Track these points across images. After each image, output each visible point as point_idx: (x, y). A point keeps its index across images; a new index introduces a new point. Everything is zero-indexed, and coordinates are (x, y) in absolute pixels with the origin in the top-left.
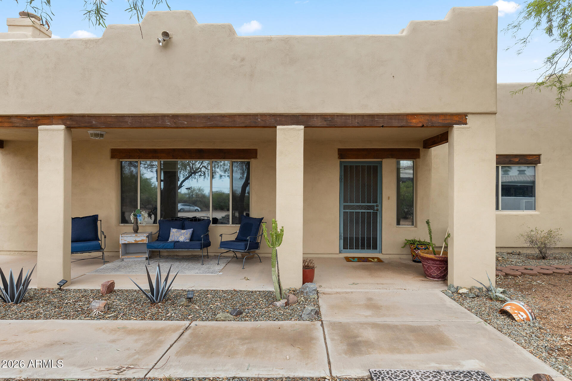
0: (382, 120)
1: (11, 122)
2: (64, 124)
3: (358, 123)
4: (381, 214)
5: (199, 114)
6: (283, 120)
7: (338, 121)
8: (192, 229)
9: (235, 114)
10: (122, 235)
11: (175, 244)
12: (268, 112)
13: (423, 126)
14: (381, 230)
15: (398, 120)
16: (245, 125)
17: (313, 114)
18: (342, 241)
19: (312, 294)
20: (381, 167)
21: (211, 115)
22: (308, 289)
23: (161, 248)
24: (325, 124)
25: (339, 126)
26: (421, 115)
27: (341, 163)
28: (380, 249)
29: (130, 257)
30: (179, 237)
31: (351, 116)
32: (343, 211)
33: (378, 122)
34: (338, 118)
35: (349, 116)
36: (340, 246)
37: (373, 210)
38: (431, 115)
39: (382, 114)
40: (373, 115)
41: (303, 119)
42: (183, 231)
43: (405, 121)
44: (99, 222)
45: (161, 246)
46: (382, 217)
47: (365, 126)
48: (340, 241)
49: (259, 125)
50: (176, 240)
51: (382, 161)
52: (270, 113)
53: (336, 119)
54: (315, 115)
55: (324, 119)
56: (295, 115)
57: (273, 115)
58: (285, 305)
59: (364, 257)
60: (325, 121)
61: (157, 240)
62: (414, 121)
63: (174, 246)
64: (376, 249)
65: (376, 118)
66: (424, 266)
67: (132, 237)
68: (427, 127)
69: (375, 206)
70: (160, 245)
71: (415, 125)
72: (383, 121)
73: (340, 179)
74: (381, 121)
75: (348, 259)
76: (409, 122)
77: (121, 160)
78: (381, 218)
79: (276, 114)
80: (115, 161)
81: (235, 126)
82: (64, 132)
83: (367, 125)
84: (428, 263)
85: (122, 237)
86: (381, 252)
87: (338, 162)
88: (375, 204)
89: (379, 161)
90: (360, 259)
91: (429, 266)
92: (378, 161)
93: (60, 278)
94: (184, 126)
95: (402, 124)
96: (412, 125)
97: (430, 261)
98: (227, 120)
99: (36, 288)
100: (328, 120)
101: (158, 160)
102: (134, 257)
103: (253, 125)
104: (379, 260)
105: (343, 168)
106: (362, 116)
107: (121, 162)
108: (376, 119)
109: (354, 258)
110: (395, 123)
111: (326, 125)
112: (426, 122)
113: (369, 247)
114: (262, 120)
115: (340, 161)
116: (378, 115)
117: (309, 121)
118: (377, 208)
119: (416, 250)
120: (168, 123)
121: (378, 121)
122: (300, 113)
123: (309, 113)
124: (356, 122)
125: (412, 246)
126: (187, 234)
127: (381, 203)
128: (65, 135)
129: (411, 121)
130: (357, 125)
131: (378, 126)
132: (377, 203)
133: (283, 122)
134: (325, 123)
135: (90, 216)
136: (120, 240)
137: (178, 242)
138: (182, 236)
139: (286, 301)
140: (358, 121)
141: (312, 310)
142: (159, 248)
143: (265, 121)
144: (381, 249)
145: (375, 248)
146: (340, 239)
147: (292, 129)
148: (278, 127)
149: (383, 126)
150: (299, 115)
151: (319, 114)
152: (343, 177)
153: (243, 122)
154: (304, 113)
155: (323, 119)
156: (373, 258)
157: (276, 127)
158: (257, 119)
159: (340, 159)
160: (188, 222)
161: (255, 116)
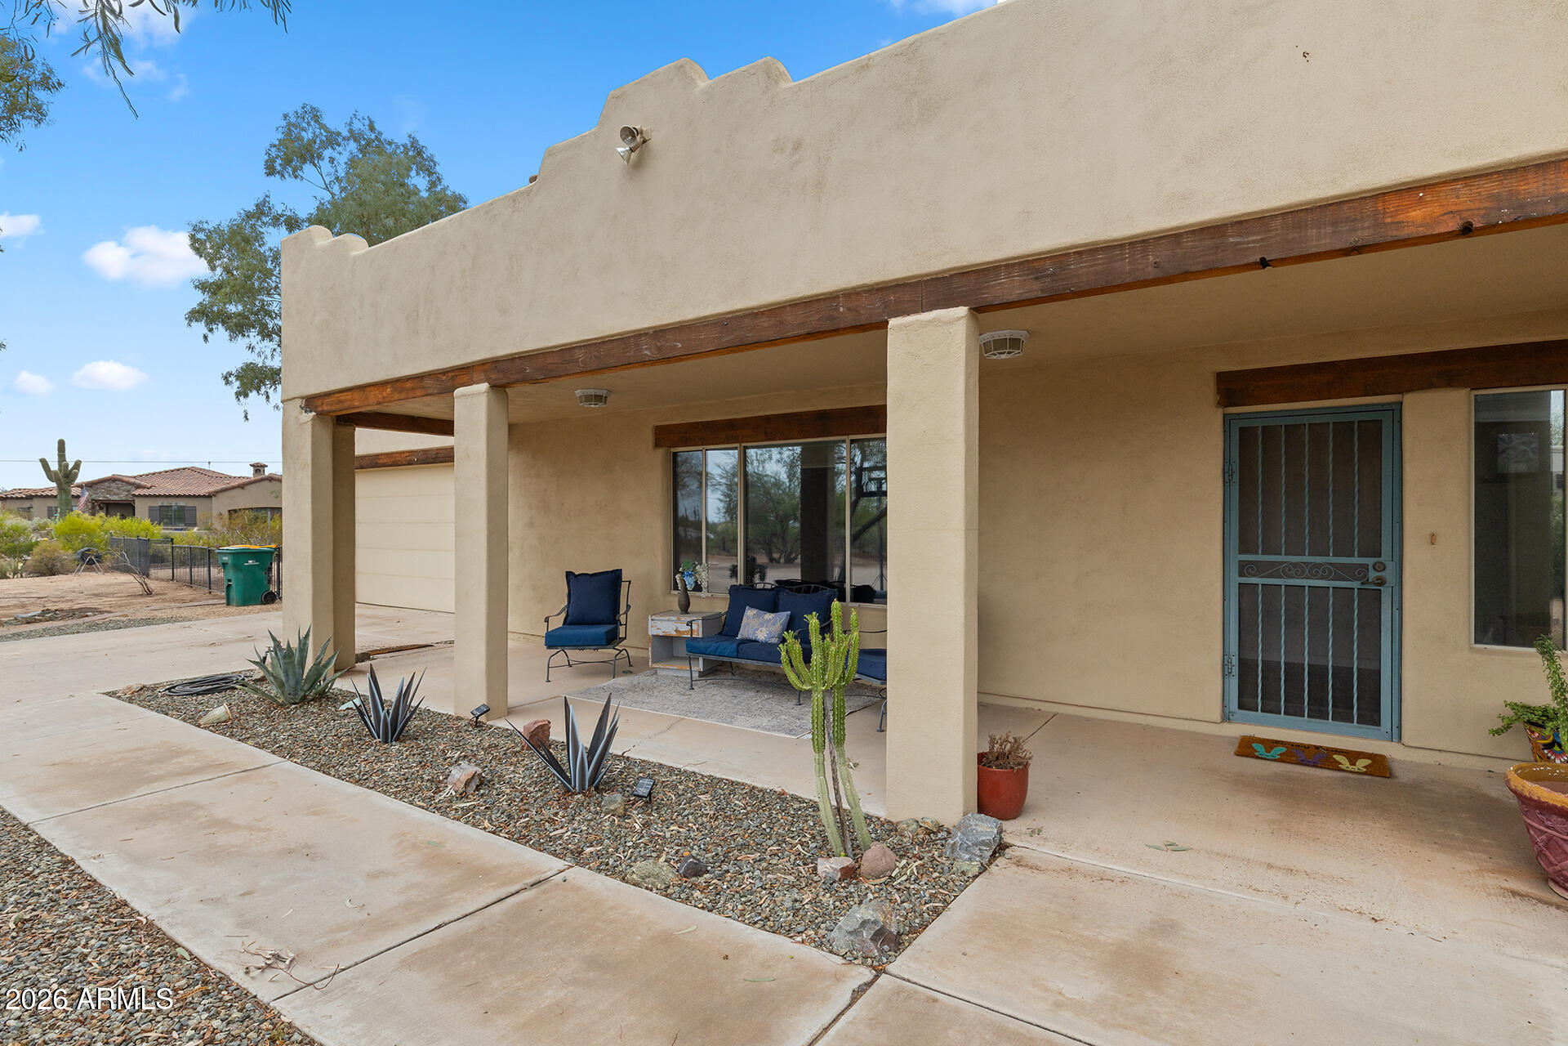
0: (1259, 238)
1: (423, 388)
2: (487, 380)
3: (1156, 265)
4: (1396, 599)
5: (705, 317)
6: (907, 297)
7: (1080, 272)
8: (789, 613)
9: (782, 303)
10: (653, 617)
11: (741, 646)
12: (862, 283)
13: (1467, 230)
14: (1396, 657)
15: (1335, 223)
16: (806, 331)
17: (995, 262)
18: (1234, 683)
19: (967, 856)
20: (1397, 425)
21: (730, 316)
22: (959, 834)
23: (712, 653)
24: (1035, 289)
25: (1086, 287)
26: (1454, 180)
27: (1227, 420)
28: (1395, 724)
29: (667, 667)
30: (757, 630)
31: (1130, 244)
32: (1236, 579)
33: (1241, 249)
34: (1081, 263)
35: (1121, 245)
36: (1226, 697)
37: (1359, 582)
38: (1516, 170)
39: (1256, 213)
40: (1218, 227)
41: (964, 286)
42: (769, 616)
43: (1367, 224)
44: (624, 586)
45: (710, 649)
46: (1401, 609)
47: (1186, 276)
48: (1227, 680)
49: (842, 326)
50: (751, 637)
51: (1402, 403)
52: (868, 286)
53: (1072, 267)
54: (1001, 266)
55: (1031, 274)
56: (940, 276)
57: (878, 290)
58: (839, 875)
59: (1317, 748)
60: (1036, 278)
61: (720, 633)
62: (1416, 217)
63: (738, 652)
64: (1377, 723)
65: (1230, 236)
66: (1532, 832)
67: (670, 623)
68: (1491, 228)
69: (1370, 568)
70: (710, 647)
71: (1421, 229)
72: (1262, 240)
73: (1227, 475)
74: (1254, 242)
75: (1246, 747)
76: (1391, 223)
77: (674, 450)
78: (1396, 613)
79: (885, 285)
80: (661, 452)
81: (782, 336)
82: (487, 396)
83: (1194, 269)
84: (1547, 827)
85: (652, 620)
86: (1397, 734)
87: (1216, 418)
88: (1370, 561)
89: (1388, 404)
90: (1298, 754)
91: (1550, 839)
92: (1383, 405)
93: (481, 700)
94: (678, 353)
95: (1352, 239)
96: (1405, 233)
97: (1554, 817)
98: (764, 322)
99: (451, 713)
100: (1048, 275)
101: (737, 445)
102: (675, 668)
103: (827, 326)
104: (1379, 767)
105: (1236, 437)
106: (1174, 237)
107: (675, 454)
108: (1231, 240)
109: (1270, 744)
110: (1320, 239)
111: (1040, 294)
112: (1485, 208)
113: (1343, 714)
114: (849, 309)
115: (1225, 416)
116: (1240, 223)
117: (983, 289)
118: (1378, 574)
119: (1554, 753)
120: (646, 352)
121: (1237, 243)
122: (954, 269)
123: (979, 261)
124: (1148, 264)
125: (1533, 732)
126: (774, 624)
127: (1396, 557)
128: (489, 402)
129: (1400, 218)
130: (1152, 273)
131: (1245, 261)
132: (1380, 556)
133: (906, 306)
134: (1036, 286)
135: (607, 572)
136: (650, 627)
137: (756, 641)
138: (764, 629)
139: (848, 862)
140: (1158, 260)
141: (864, 923)
142: (708, 652)
143: (857, 311)
144: (1400, 727)
145: (1371, 716)
146: (1224, 676)
147: (929, 321)
148: (893, 322)
149: (1264, 263)
150: (951, 276)
151: (1014, 258)
152: (1236, 467)
153: (803, 323)
154: (965, 264)
155: (1028, 275)
156: (1353, 756)
157: (884, 325)
158: (837, 309)
159: (1226, 407)
160: (787, 593)
161: (831, 298)
